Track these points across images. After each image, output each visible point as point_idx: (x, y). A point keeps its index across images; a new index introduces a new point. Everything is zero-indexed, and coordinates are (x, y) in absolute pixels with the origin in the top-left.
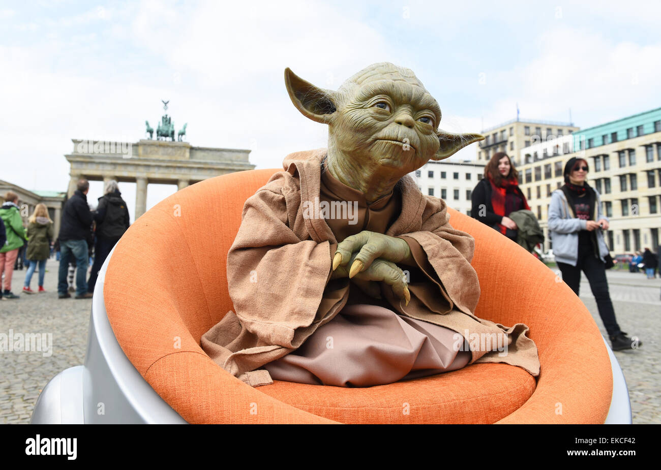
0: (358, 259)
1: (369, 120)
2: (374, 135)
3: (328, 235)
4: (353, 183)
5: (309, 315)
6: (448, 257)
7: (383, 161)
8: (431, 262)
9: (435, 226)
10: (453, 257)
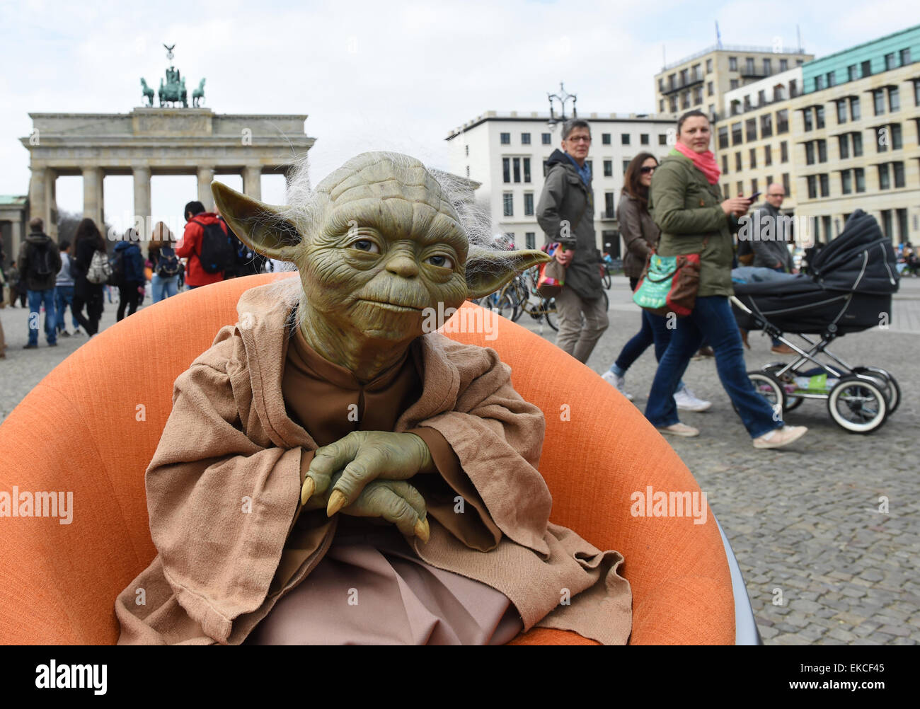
0: (338, 489)
1: (345, 270)
2: (354, 293)
3: (298, 439)
4: (334, 355)
5: (258, 590)
6: (493, 458)
7: (371, 332)
8: (466, 469)
9: (481, 397)
10: (502, 456)
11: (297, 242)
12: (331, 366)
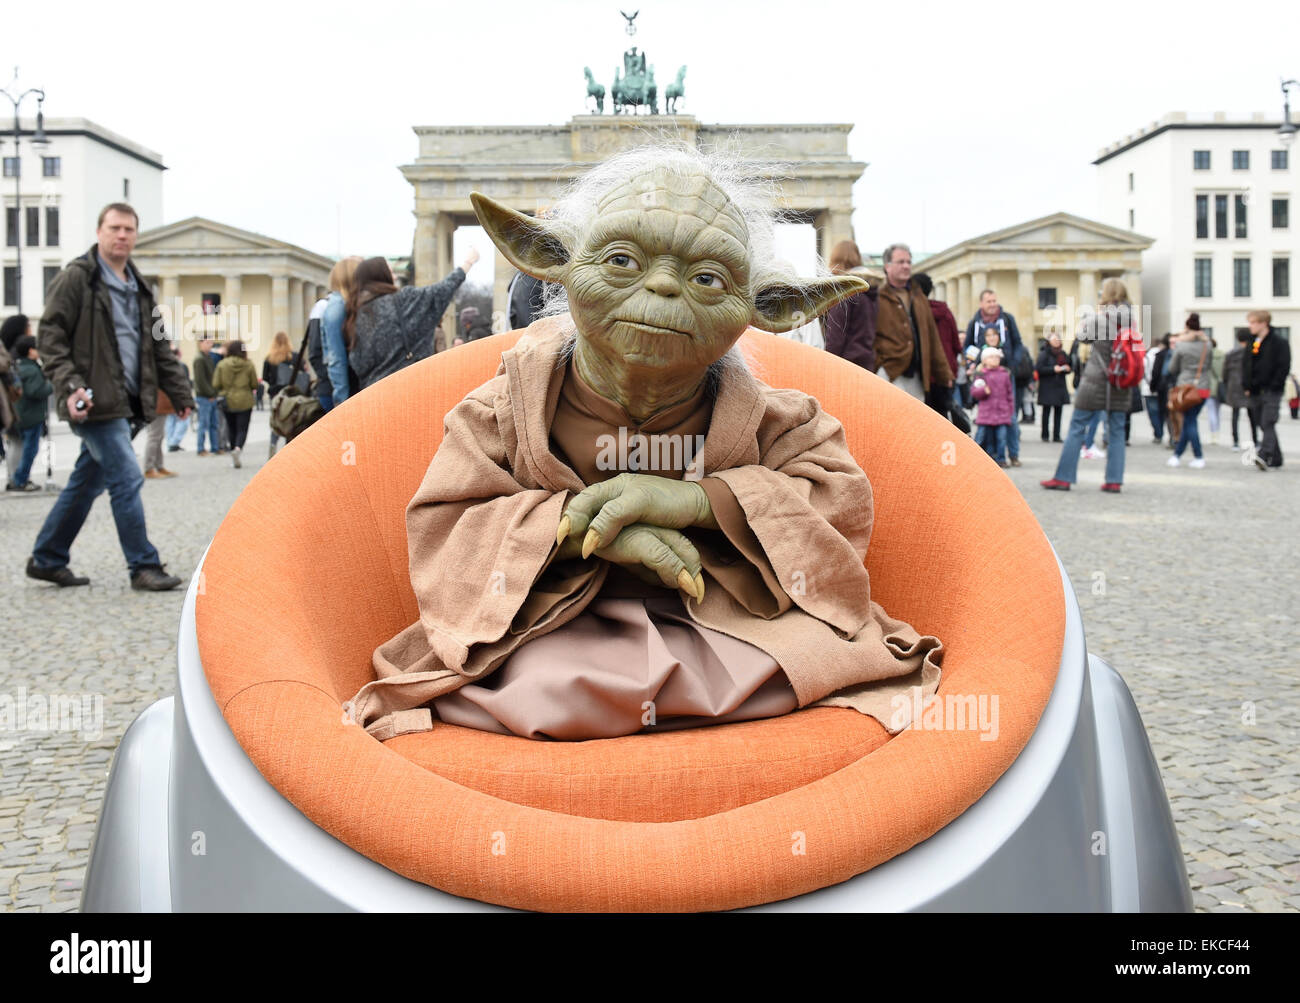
1: (601, 287)
2: (611, 313)
3: (564, 479)
4: (605, 389)
5: (500, 623)
6: (786, 515)
7: (630, 357)
8: (752, 525)
9: (791, 452)
10: (797, 514)
11: (562, 261)
12: (602, 401)
